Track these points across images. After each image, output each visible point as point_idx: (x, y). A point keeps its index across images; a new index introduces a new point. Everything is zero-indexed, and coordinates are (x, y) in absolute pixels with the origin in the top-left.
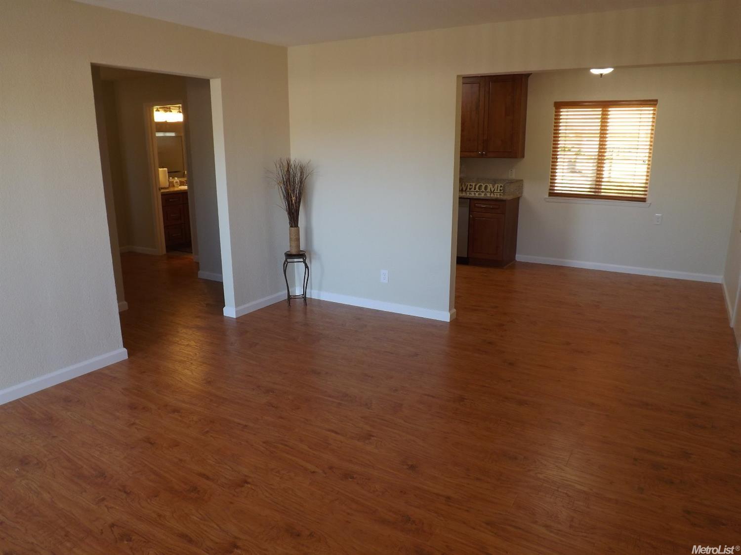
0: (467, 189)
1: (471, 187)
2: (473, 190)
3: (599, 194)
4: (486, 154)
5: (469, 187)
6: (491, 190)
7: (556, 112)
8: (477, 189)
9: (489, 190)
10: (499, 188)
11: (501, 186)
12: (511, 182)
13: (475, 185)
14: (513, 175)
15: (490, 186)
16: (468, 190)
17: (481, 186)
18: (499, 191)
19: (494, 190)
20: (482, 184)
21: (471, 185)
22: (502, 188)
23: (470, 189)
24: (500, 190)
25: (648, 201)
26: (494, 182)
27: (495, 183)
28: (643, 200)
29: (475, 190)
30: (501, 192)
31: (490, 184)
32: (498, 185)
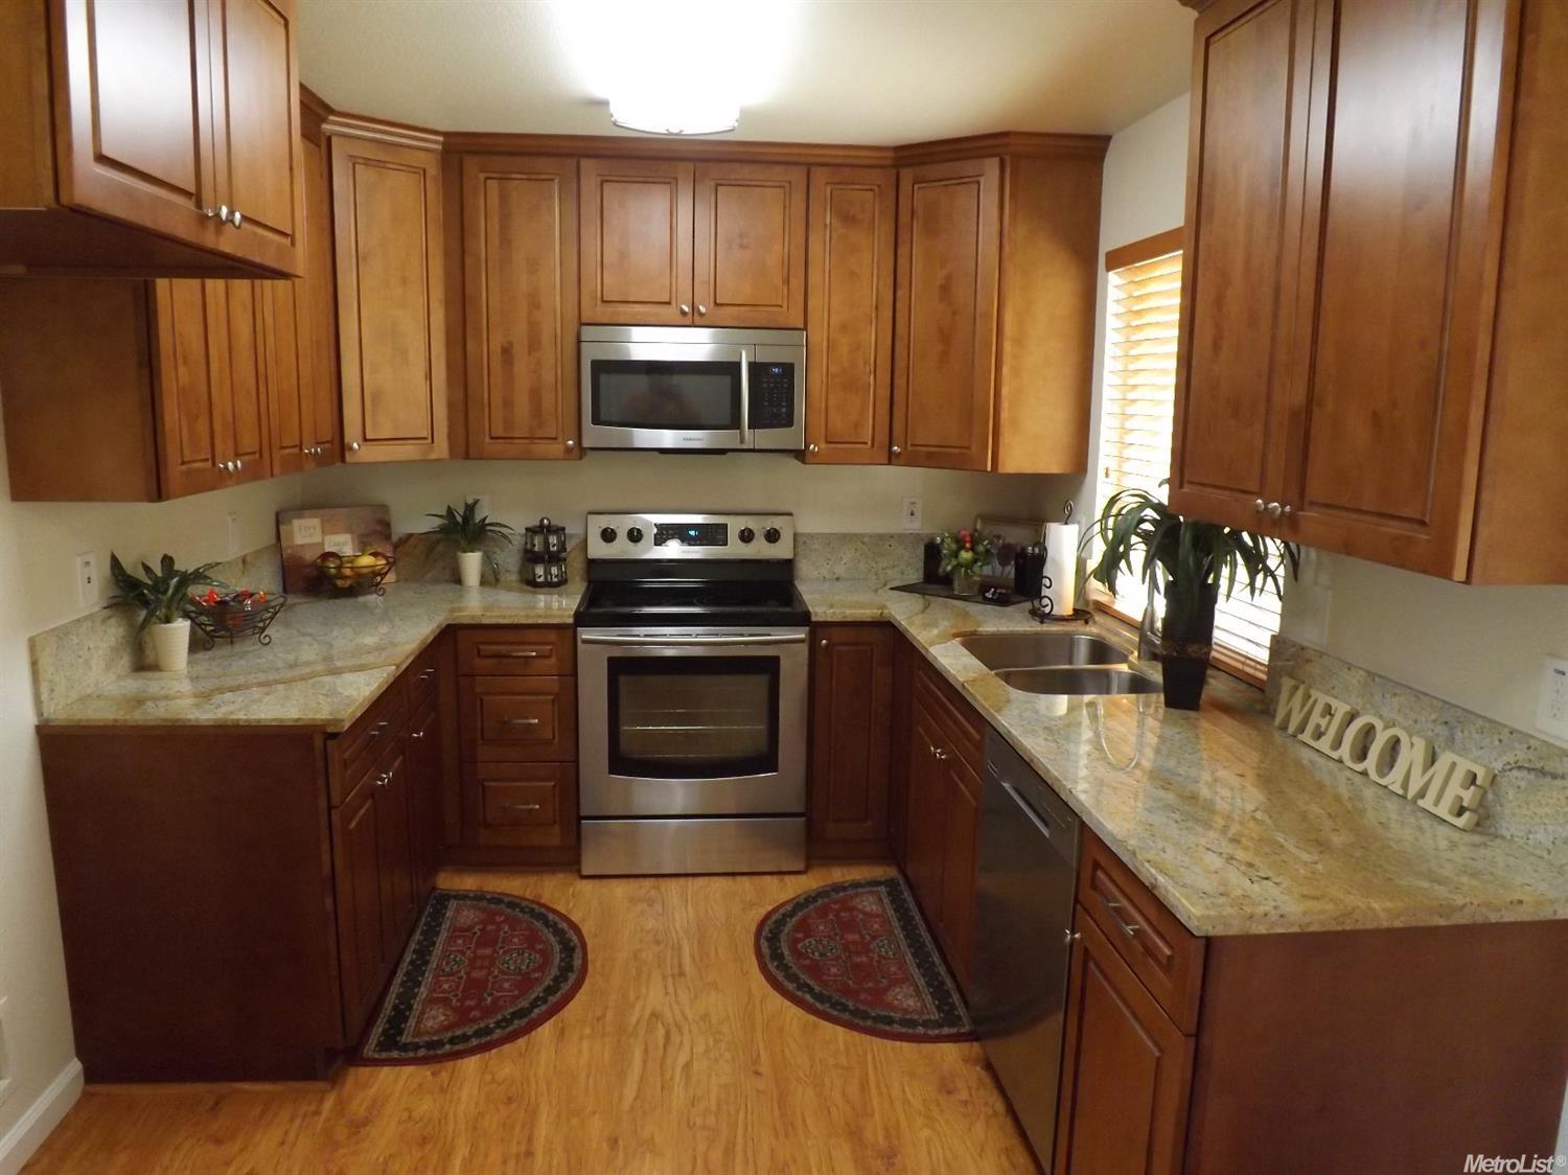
0: (1301, 729)
1: (1323, 722)
2: (1324, 744)
5: (1316, 719)
6: (1405, 785)
8: (1345, 751)
9: (1394, 780)
10: (1455, 789)
11: (1471, 779)
12: (1546, 763)
13: (1352, 717)
15: (1412, 754)
16: (1306, 737)
17: (1370, 730)
18: (1444, 810)
19: (1422, 794)
20: (1379, 725)
21: (1328, 711)
22: (1467, 796)
23: (1318, 733)
24: (1459, 809)
29: (1335, 755)
30: (1461, 822)
31: (1415, 740)
32: (1454, 765)
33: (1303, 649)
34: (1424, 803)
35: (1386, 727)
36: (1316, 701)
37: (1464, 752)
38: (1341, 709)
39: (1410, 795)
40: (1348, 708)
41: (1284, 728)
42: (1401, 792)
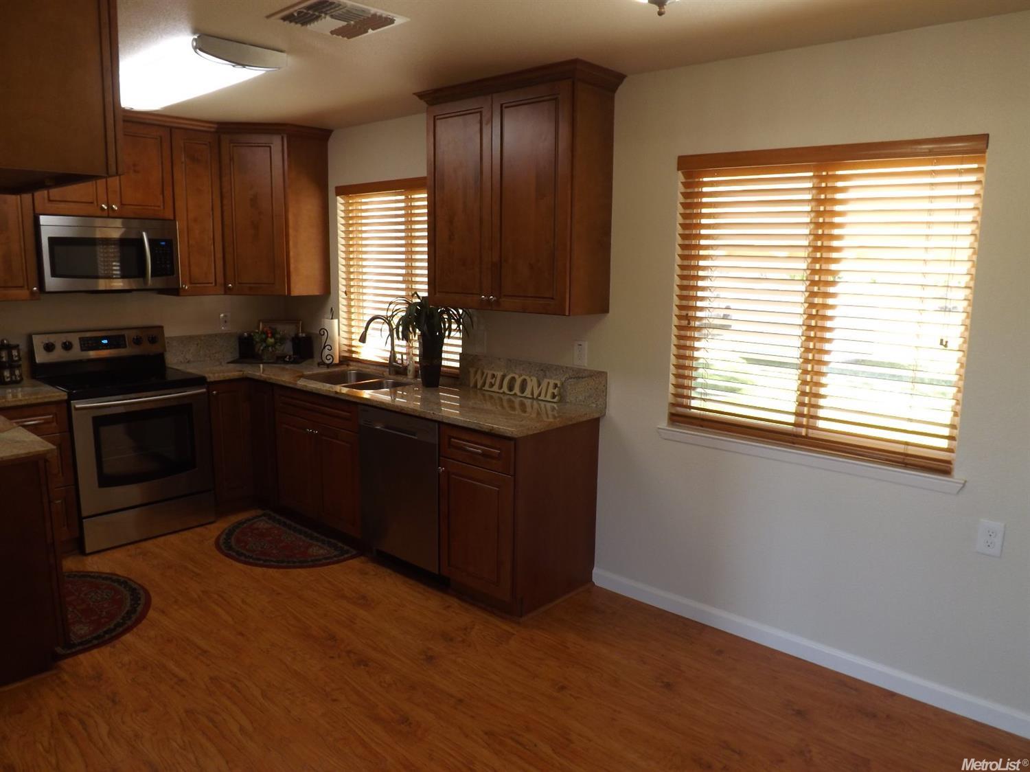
0: (484, 385)
1: (493, 381)
2: (495, 388)
3: (812, 433)
4: (497, 302)
5: (489, 380)
6: (532, 394)
7: (686, 185)
8: (505, 389)
9: (528, 393)
10: (551, 390)
11: (556, 386)
12: (579, 375)
13: (503, 377)
14: (584, 357)
15: (532, 383)
16: (486, 387)
17: (513, 379)
18: (549, 398)
19: (539, 395)
20: (517, 376)
21: (493, 376)
22: (556, 391)
23: (492, 385)
24: (554, 396)
25: (959, 474)
26: (544, 370)
27: (545, 376)
28: (939, 467)
29: (501, 391)
30: (555, 400)
31: (532, 378)
32: (549, 383)
33: (476, 355)
34: (542, 397)
35: (519, 377)
36: (487, 374)
37: (551, 378)
38: (499, 374)
39: (535, 397)
40: (502, 373)
41: (475, 386)
42: (531, 397)
